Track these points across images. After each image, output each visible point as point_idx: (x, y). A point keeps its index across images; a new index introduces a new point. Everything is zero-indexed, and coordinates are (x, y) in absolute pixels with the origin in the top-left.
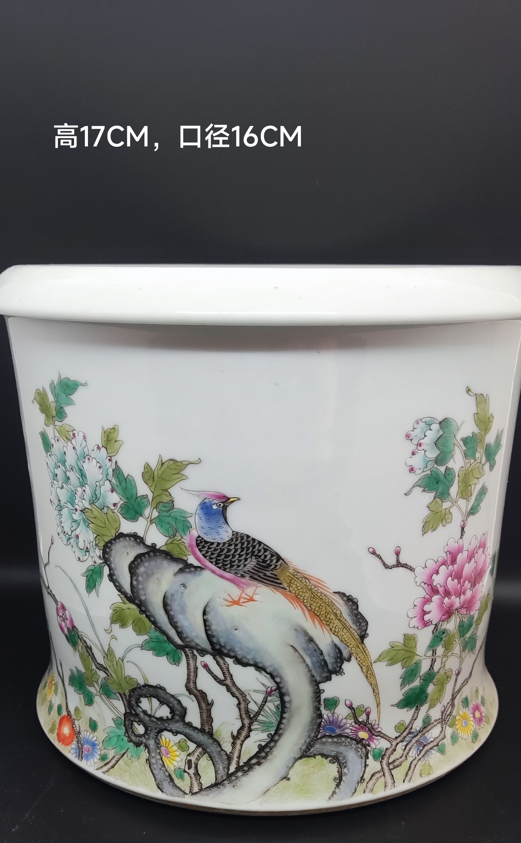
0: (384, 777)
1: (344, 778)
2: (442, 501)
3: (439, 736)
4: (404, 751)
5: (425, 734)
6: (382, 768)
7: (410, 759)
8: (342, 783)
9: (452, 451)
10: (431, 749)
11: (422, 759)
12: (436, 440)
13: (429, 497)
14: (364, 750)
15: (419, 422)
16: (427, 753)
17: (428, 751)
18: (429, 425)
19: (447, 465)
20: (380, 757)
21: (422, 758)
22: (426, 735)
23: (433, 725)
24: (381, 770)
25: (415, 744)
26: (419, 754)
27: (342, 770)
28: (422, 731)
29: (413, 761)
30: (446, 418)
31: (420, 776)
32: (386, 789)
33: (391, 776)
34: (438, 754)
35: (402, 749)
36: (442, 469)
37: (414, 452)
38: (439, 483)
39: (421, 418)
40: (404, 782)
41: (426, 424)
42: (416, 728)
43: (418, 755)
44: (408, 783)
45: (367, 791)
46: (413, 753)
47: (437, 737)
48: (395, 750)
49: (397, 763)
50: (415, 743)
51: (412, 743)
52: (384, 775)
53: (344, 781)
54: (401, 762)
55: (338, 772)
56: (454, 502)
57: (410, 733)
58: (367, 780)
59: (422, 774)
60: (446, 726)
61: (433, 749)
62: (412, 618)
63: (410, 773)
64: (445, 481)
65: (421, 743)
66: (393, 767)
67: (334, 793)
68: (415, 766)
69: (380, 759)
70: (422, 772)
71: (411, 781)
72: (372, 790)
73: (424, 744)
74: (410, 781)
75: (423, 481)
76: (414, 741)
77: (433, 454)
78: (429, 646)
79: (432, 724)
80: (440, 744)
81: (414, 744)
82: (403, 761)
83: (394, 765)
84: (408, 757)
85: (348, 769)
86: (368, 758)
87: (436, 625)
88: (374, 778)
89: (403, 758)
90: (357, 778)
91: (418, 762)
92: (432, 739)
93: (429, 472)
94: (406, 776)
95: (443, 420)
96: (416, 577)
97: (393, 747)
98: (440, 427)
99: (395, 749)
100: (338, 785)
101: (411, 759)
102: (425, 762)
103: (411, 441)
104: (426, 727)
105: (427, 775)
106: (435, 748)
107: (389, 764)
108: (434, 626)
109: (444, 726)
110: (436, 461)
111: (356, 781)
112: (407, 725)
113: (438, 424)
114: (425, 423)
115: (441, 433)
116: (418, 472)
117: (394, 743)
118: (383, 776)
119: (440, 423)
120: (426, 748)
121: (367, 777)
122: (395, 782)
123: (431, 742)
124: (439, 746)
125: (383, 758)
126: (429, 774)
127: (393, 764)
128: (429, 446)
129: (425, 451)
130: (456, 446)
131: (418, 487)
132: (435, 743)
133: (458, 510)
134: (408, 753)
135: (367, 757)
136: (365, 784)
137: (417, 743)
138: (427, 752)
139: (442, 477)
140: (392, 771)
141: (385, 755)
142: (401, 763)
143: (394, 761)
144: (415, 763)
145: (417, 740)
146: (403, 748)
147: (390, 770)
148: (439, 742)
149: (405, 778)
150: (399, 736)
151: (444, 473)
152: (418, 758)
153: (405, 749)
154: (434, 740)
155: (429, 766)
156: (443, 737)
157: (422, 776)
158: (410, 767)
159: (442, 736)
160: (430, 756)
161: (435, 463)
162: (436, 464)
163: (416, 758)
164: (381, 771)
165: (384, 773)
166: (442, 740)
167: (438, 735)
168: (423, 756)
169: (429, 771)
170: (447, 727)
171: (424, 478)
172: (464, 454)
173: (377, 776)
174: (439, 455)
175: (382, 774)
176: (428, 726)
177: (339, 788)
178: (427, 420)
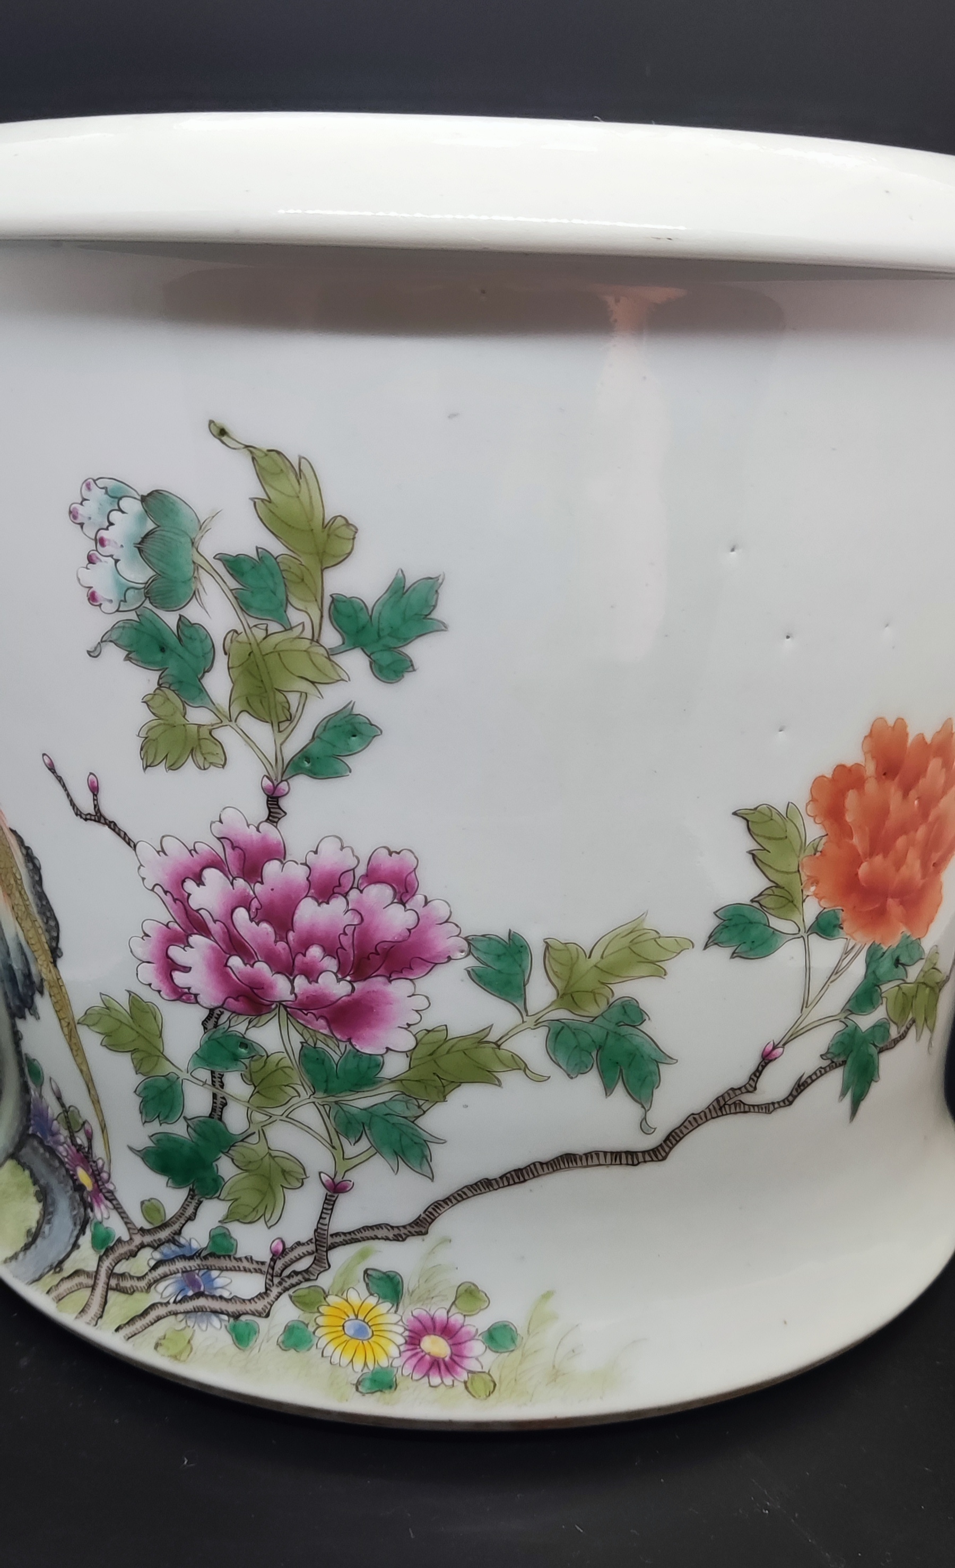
0: (92, 1291)
1: (39, 1241)
2: (184, 703)
3: (250, 1300)
4: (150, 1271)
5: (212, 1270)
6: (97, 1272)
7: (154, 1297)
8: (33, 1247)
9: (190, 580)
10: (215, 1312)
11: (180, 1317)
12: (140, 540)
13: (146, 680)
14: (82, 1210)
15: (91, 485)
16: (199, 1313)
17: (203, 1311)
18: (116, 497)
19: (183, 612)
20: (102, 1248)
21: (181, 1313)
22: (215, 1273)
23: (239, 1264)
24: (94, 1274)
25: (179, 1275)
26: (180, 1302)
27: (43, 1225)
28: (205, 1258)
29: (159, 1305)
30: (157, 491)
31: (153, 1345)
32: (79, 1316)
33: (104, 1300)
34: (226, 1339)
35: (148, 1264)
36: (171, 619)
37: (90, 556)
38: (168, 652)
39: (95, 478)
40: (117, 1330)
41: (107, 493)
42: (190, 1240)
43: (175, 1302)
44: (123, 1338)
45: (54, 1294)
46: (167, 1290)
47: (244, 1300)
48: (133, 1254)
49: (127, 1284)
50: (180, 1271)
51: (173, 1268)
52: (93, 1287)
53: (36, 1247)
54: (135, 1288)
55: (38, 1222)
56: (226, 717)
57: (172, 1240)
58: (66, 1273)
59: (161, 1345)
60: (280, 1294)
61: (218, 1317)
62: (144, 962)
63: (139, 1324)
64: (180, 649)
65: (193, 1283)
66: (117, 1285)
67: (15, 1257)
68: (159, 1319)
69: (103, 1251)
70: (162, 1342)
71: (131, 1340)
72: (59, 1299)
73: (202, 1289)
74: (129, 1338)
75: (122, 634)
76: (180, 1265)
77: (139, 574)
78: (196, 1053)
79: (235, 1259)
80: (243, 1318)
81: (178, 1272)
82: (139, 1289)
83: (119, 1284)
84: (153, 1287)
85: (50, 1228)
86: (84, 1234)
87: (212, 1011)
88: (77, 1280)
89: (143, 1284)
90: (53, 1256)
91: (167, 1316)
92: (226, 1294)
93: (133, 616)
94: (128, 1323)
95: (150, 494)
96: (141, 865)
97: (133, 1247)
98: (146, 511)
99: (137, 1253)
100: (27, 1247)
101: (157, 1299)
102: (184, 1329)
103: (82, 527)
104: (219, 1257)
105: (171, 1356)
106: (226, 1317)
107: (111, 1274)
108: (206, 1013)
109: (275, 1291)
110: (147, 593)
111: (49, 1263)
112: (168, 1217)
113: (140, 502)
114: (104, 490)
115: (150, 525)
116: (107, 607)
117: (138, 1239)
118: (90, 1289)
119: (143, 499)
120: (201, 1302)
121: (69, 1268)
122: (101, 1317)
123: (221, 1297)
124: (238, 1322)
125: (106, 1254)
126: (175, 1357)
127: (118, 1280)
128: (121, 549)
129: (117, 561)
130: (201, 570)
131: (112, 644)
132: (231, 1308)
133: (244, 743)
134: (157, 1281)
135: (82, 1231)
136: (58, 1278)
137: (185, 1274)
138: (199, 1311)
139: (173, 641)
140: (110, 1293)
141: (112, 1248)
142: (134, 1291)
143: (123, 1276)
144: (161, 1311)
145: (189, 1269)
146: (152, 1263)
147: (108, 1288)
148: (244, 1314)
149: (125, 1325)
150: (149, 1232)
151: (175, 631)
152: (172, 1307)
153: (154, 1268)
154: (230, 1300)
155: (189, 1342)
156: (260, 1309)
157: (158, 1349)
158: (145, 1313)
159: (259, 1305)
160: (204, 1327)
161: (146, 597)
162: (147, 601)
163: (168, 1303)
164: (92, 1275)
165: (95, 1282)
166: (253, 1314)
167: (249, 1298)
168: (186, 1313)
169: (181, 1353)
170: (285, 1298)
171: (124, 627)
172: (236, 598)
173: (82, 1279)
174: (153, 580)
175: (91, 1282)
176: (224, 1256)
177: (25, 1254)
178: (110, 484)
